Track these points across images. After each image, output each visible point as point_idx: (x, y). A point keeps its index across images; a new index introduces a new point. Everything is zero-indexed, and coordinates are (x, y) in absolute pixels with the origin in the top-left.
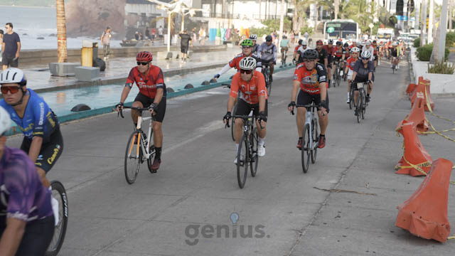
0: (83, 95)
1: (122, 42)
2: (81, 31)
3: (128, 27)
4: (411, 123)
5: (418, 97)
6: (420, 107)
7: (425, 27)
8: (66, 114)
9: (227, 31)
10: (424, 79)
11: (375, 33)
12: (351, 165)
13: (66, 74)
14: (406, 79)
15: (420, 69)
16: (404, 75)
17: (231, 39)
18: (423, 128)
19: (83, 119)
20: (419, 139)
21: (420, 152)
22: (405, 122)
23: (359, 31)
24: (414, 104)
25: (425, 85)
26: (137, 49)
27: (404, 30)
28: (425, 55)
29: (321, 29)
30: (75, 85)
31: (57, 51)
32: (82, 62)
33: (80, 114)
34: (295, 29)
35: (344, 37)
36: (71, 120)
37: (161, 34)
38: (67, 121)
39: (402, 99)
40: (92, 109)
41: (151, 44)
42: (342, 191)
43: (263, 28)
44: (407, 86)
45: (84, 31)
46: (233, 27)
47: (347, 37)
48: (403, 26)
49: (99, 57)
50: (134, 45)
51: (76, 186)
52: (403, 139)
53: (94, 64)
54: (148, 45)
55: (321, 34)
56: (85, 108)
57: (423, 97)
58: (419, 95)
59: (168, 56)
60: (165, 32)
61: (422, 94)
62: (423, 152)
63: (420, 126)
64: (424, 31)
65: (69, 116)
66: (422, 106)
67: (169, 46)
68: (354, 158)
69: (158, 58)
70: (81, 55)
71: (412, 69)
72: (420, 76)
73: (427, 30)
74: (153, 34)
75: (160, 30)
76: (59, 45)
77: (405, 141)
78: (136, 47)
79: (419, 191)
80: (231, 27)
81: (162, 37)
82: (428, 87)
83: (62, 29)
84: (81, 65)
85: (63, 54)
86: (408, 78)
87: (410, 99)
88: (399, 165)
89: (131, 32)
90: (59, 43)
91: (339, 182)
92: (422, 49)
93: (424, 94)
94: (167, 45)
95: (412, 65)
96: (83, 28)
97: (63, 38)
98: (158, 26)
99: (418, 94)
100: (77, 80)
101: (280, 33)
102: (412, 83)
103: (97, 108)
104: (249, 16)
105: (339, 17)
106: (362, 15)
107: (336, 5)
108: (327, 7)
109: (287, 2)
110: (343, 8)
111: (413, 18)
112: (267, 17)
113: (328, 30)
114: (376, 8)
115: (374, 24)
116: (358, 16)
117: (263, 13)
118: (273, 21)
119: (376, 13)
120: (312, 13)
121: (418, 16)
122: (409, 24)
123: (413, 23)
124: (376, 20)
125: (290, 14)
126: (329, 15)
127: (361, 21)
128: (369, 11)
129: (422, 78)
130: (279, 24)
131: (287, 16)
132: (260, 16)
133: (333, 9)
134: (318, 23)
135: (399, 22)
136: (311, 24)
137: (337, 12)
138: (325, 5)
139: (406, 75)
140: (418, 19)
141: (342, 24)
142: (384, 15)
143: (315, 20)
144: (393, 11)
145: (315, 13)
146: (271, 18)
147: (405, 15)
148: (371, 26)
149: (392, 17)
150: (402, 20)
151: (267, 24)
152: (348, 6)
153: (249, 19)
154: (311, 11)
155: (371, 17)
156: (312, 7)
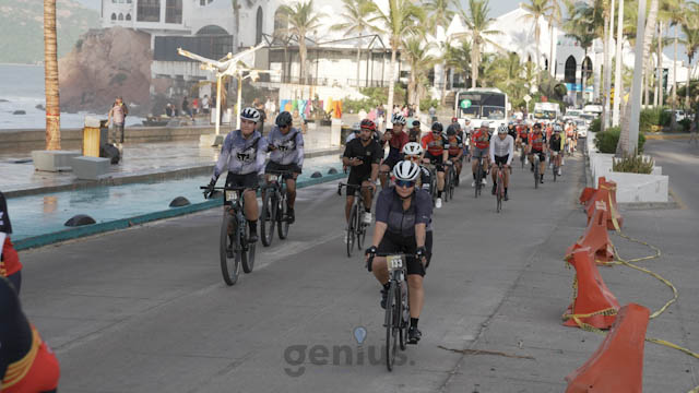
0: (84, 200)
1: (145, 120)
2: (83, 102)
3: (157, 97)
4: (588, 249)
5: (598, 208)
6: (600, 223)
7: (608, 102)
8: (57, 230)
9: (307, 104)
10: (607, 181)
11: (532, 110)
12: (496, 311)
13: (58, 168)
14: (580, 181)
15: (602, 165)
16: (577, 174)
17: (314, 116)
18: (605, 255)
19: (84, 238)
20: (599, 273)
21: (601, 294)
22: (577, 246)
23: (508, 107)
24: (593, 218)
25: (608, 189)
26: (168, 129)
27: (576, 106)
28: (608, 143)
29: (450, 103)
30: (71, 186)
31: (45, 133)
32: (83, 150)
33: (79, 229)
34: (411, 101)
35: (486, 115)
36: (64, 240)
37: (207, 107)
38: (60, 240)
39: (574, 211)
40: (98, 222)
41: (190, 123)
42: (482, 352)
43: (362, 101)
44: (581, 191)
45: (88, 101)
46: (317, 97)
47: (491, 114)
48: (575, 100)
49: (110, 141)
50: (165, 124)
51: (69, 343)
52: (575, 273)
53: (103, 153)
54: (186, 124)
55: (451, 109)
56: (87, 220)
57: (605, 209)
58: (600, 205)
59: (216, 141)
60: (213, 104)
61: (604, 204)
62: (605, 292)
63: (601, 253)
64: (607, 108)
65: (62, 232)
66: (604, 222)
67: (218, 126)
68: (500, 301)
69: (201, 145)
70: (81, 140)
71: (589, 165)
72: (601, 176)
73: (612, 106)
74: (195, 107)
75: (205, 101)
76: (48, 124)
77: (577, 276)
78: (167, 127)
79: (599, 352)
80: (313, 98)
81: (207, 112)
82: (614, 193)
83: (53, 99)
84: (82, 155)
85: (54, 135)
86: (583, 180)
87: (585, 211)
88: (568, 314)
89: (160, 104)
90: (48, 120)
91: (477, 338)
92: (603, 135)
93: (608, 204)
94: (214, 124)
95: (588, 159)
96: (87, 97)
97: (54, 112)
98: (201, 96)
99: (597, 203)
100: (75, 177)
101: (388, 107)
102: (589, 186)
103: (105, 221)
104: (342, 82)
105: (478, 85)
106: (514, 82)
107: (474, 66)
108: (460, 69)
109: (400, 61)
110: (485, 71)
111: (591, 88)
112: (369, 83)
113: (462, 105)
114: (535, 71)
115: (532, 96)
116: (508, 84)
117: (363, 77)
118: (378, 90)
119: (534, 80)
120: (437, 79)
121: (598, 84)
122: (584, 97)
123: (591, 95)
124: (534, 90)
125: (404, 80)
126: (463, 81)
127: (513, 91)
128: (525, 75)
129: (604, 179)
130: (387, 94)
131: (399, 82)
132: (358, 81)
133: (470, 72)
134: (447, 92)
135: (569, 93)
136: (436, 94)
137: (475, 76)
138: (456, 65)
139: (580, 173)
140: (598, 90)
141: (483, 95)
142: (546, 82)
143: (441, 88)
144: (561, 76)
145: (442, 78)
146: (375, 84)
147: (578, 81)
148: (527, 98)
149: (558, 85)
150: (574, 90)
151: (369, 94)
152: (491, 68)
153: (340, 87)
154: (436, 75)
155: (526, 86)
156: (438, 69)
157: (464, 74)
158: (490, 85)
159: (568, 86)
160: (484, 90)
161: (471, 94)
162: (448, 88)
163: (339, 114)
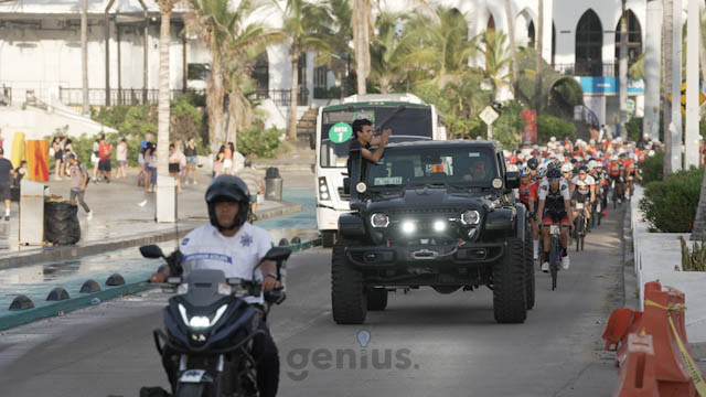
7: (677, 112)
25: (667, 311)
28: (676, 208)
44: (607, 319)
48: (601, 116)
92: (664, 190)
102: (627, 306)
104: (48, 94)
105: (371, 89)
106: (456, 78)
107: (359, 46)
108: (327, 56)
109: (184, 41)
110: (387, 57)
111: (640, 84)
112: (114, 96)
113: (332, 137)
114: (505, 52)
115: (499, 109)
116: (441, 86)
117: (97, 81)
118: (135, 110)
119: (505, 72)
120: (275, 79)
121: (655, 72)
122: (624, 106)
123: (641, 100)
124: (505, 95)
125: (197, 85)
126: (338, 83)
127: (454, 102)
128: (481, 62)
129: (656, 285)
130: (155, 120)
131: (185, 90)
132: (86, 90)
133: (350, 60)
134: (300, 112)
135: (587, 98)
136: (275, 115)
137: (363, 70)
138: (318, 46)
139: (612, 282)
140: (655, 87)
141: (380, 111)
142: (531, 75)
143: (285, 102)
144: (566, 60)
145: (286, 75)
146: (128, 96)
147: (608, 71)
148: (488, 116)
149: (559, 83)
150: (598, 91)
151: (115, 123)
152: (402, 50)
153: (44, 107)
154: (272, 72)
155: (485, 87)
156: (275, 55)
157: (337, 67)
158: (400, 88)
159: (584, 82)
160: (384, 99)
161: (351, 108)
162: (302, 101)
163: (43, 171)
